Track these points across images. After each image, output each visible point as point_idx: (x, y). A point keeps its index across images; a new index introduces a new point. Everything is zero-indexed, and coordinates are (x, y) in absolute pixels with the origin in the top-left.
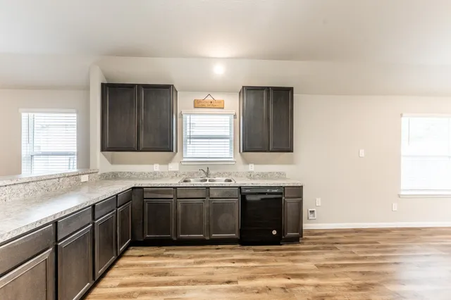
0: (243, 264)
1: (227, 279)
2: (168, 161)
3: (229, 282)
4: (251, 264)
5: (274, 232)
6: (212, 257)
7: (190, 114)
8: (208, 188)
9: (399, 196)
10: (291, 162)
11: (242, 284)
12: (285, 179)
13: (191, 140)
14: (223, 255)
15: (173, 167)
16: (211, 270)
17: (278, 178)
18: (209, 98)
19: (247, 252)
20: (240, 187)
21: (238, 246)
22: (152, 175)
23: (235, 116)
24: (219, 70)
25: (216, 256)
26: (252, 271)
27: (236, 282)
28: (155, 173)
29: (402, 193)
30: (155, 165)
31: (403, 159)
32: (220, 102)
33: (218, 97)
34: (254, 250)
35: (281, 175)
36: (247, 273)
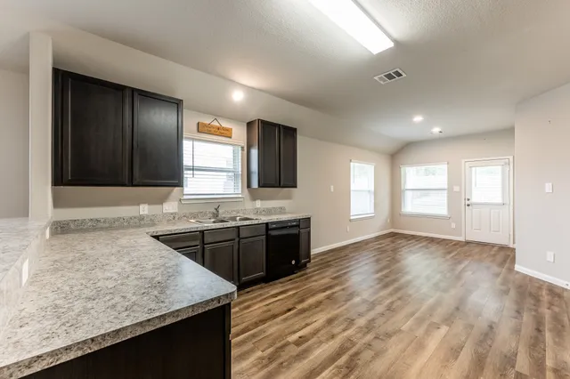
0: (285, 295)
1: (285, 309)
2: (162, 200)
3: (289, 310)
4: (291, 293)
5: (293, 262)
6: (252, 299)
7: (193, 139)
8: (238, 227)
9: (350, 220)
10: (289, 197)
11: (300, 307)
12: (285, 213)
13: (195, 172)
14: (261, 295)
15: (170, 207)
16: (265, 308)
17: (281, 213)
18: (215, 123)
19: (276, 286)
20: (267, 224)
21: (263, 285)
22: (136, 220)
23: (243, 148)
24: (238, 96)
25: (255, 298)
26: (296, 297)
27: (294, 308)
28: (142, 218)
29: (352, 218)
30: (141, 206)
31: (352, 193)
32: (227, 130)
33: (225, 124)
34: (281, 283)
35: (282, 210)
36: (295, 299)
